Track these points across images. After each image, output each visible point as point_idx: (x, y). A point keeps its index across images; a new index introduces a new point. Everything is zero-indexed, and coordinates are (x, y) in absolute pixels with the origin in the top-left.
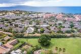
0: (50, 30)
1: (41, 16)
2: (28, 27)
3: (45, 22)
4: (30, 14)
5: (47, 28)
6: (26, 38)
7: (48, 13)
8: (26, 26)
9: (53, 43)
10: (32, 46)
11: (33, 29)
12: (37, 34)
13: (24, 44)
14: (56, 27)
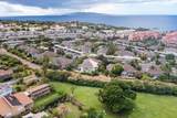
0: (139, 69)
1: (122, 36)
2: (86, 58)
4: (98, 29)
5: (133, 64)
10: (81, 109)
11: (95, 64)
12: (102, 78)
13: (63, 99)
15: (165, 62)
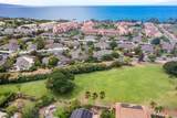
0: (70, 57)
1: (46, 29)
2: (18, 56)
3: (57, 41)
5: (64, 54)
6: (14, 82)
7: (61, 21)
8: (12, 54)
9: (79, 84)
10: (32, 100)
11: (31, 61)
12: (41, 71)
13: (12, 98)
14: (83, 49)
15: (88, 48)
